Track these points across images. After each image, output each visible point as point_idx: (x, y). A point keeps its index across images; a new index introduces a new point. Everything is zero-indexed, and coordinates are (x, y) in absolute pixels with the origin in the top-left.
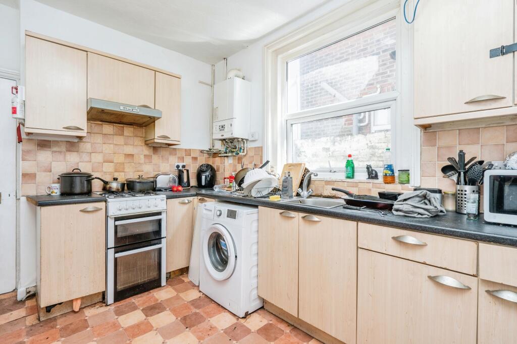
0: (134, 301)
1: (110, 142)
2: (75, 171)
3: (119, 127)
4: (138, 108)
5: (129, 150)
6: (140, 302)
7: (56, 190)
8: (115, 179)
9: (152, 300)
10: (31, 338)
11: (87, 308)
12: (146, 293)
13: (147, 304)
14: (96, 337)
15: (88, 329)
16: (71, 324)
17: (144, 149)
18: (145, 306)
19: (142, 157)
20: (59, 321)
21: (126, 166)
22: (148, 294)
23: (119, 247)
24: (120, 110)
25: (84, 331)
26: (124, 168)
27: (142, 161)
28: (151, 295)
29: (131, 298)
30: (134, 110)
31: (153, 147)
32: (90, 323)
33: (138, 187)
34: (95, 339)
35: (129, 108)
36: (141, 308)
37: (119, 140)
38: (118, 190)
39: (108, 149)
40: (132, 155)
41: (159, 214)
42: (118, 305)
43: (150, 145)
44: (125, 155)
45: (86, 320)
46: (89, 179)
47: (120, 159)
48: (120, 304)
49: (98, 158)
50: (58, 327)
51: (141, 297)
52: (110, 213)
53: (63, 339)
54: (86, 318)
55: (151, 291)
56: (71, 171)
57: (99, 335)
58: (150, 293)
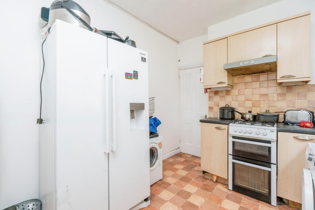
0: (243, 198)
1: (250, 87)
2: (226, 106)
3: (256, 76)
4: (253, 61)
5: (264, 91)
6: (246, 202)
7: (218, 116)
8: (250, 112)
9: (254, 206)
10: (195, 180)
11: (221, 184)
12: (256, 200)
13: (248, 206)
14: (208, 199)
15: (210, 193)
16: (208, 185)
17: (278, 89)
18: (245, 206)
19: (275, 95)
20: (207, 181)
21: (262, 103)
22: (256, 202)
23: (236, 156)
24: (241, 66)
25: (208, 192)
26: (260, 105)
27: (275, 99)
28: (257, 203)
29: (244, 195)
30: (250, 63)
31: (287, 86)
32: (214, 191)
33: (262, 118)
34: (206, 199)
35: (247, 63)
36: (241, 205)
37: (256, 85)
38: (249, 119)
39: (248, 92)
40: (267, 95)
41: (269, 142)
42: (233, 193)
43: (284, 85)
44: (260, 95)
45: (214, 188)
46: (233, 111)
47: (257, 98)
48: (235, 194)
49: (242, 98)
50: (204, 183)
51: (250, 199)
52: (230, 133)
53: (200, 189)
54: (215, 188)
55: (260, 202)
56: (225, 106)
57: (210, 199)
58: (259, 202)
